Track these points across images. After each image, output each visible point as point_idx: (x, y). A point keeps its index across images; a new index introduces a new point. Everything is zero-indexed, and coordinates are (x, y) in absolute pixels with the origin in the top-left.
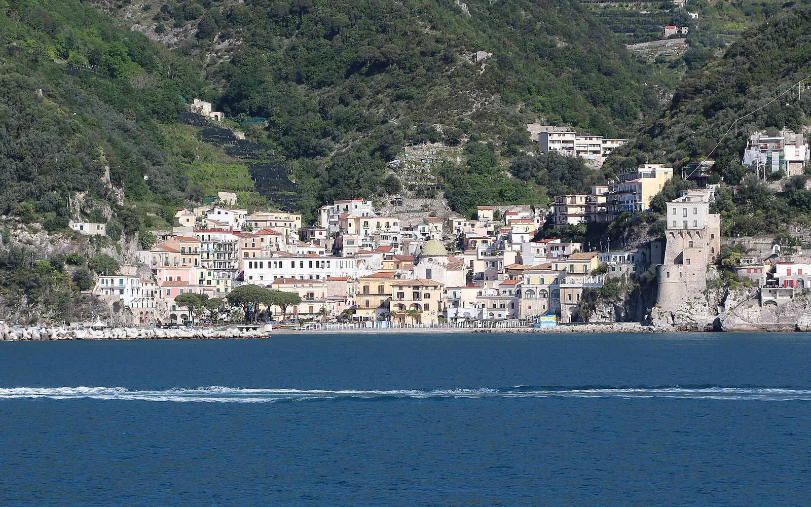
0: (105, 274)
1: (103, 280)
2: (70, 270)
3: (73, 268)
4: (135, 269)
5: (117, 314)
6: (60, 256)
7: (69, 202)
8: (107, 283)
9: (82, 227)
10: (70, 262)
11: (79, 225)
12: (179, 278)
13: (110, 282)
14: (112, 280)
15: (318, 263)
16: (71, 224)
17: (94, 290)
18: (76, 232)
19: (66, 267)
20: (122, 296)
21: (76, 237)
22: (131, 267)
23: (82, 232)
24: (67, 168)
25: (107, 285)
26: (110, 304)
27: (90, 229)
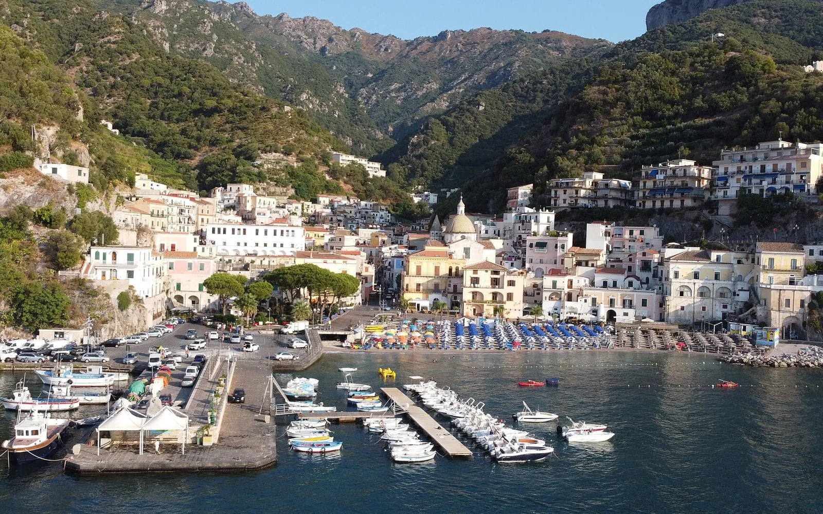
0: (99, 244)
1: (97, 254)
2: (39, 233)
3: (45, 231)
4: (134, 234)
5: (125, 312)
6: (21, 209)
7: (34, 135)
8: (104, 258)
9: (55, 171)
10: (39, 220)
11: (51, 166)
12: (173, 247)
13: (109, 257)
14: (114, 254)
15: (282, 232)
16: (37, 163)
17: (83, 271)
18: (45, 177)
19: (31, 228)
20: (131, 282)
21: (46, 183)
22: (130, 232)
23: (54, 176)
24: (30, 92)
25: (104, 263)
26: (114, 295)
27: (67, 174)
